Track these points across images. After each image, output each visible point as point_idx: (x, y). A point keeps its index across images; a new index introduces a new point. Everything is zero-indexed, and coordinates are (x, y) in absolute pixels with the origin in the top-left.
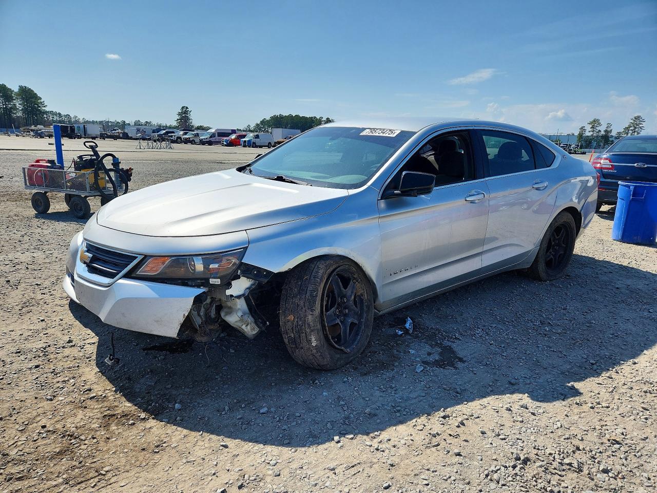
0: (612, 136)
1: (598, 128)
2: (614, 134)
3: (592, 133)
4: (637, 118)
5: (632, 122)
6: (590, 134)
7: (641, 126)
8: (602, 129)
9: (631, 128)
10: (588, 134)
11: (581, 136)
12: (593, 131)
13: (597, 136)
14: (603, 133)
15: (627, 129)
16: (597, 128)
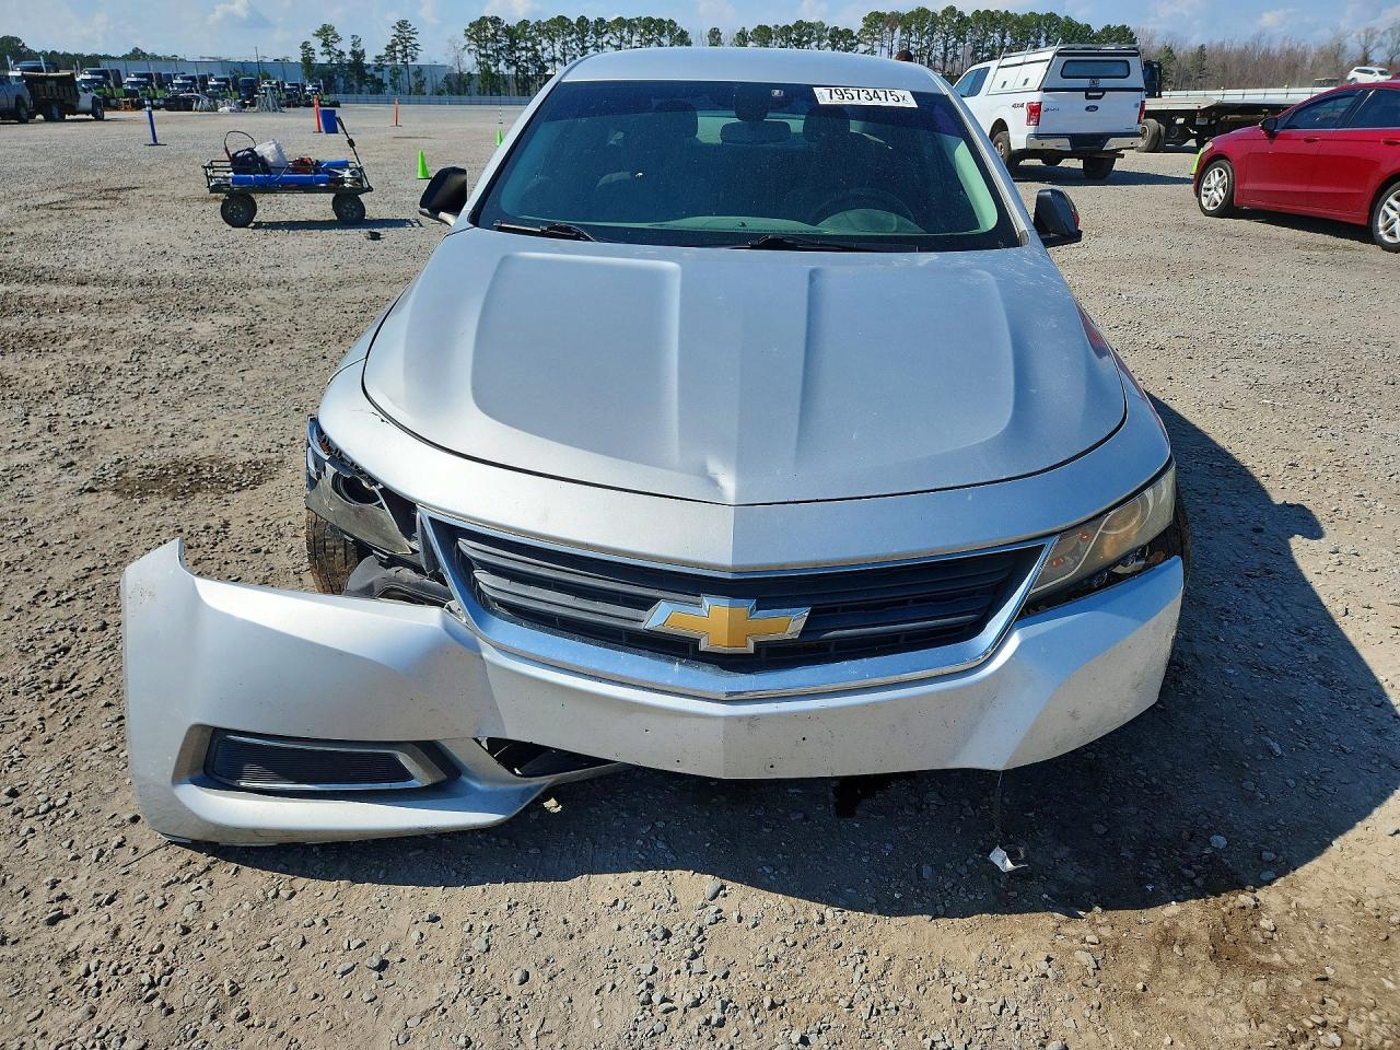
0: (369, 66)
1: (338, 46)
2: (369, 60)
3: (328, 58)
4: (403, 25)
5: (396, 33)
6: (324, 60)
7: (413, 42)
8: (345, 46)
9: (398, 48)
10: (321, 59)
11: (307, 61)
12: (329, 53)
13: (340, 64)
14: (348, 57)
15: (391, 48)
16: (335, 46)
